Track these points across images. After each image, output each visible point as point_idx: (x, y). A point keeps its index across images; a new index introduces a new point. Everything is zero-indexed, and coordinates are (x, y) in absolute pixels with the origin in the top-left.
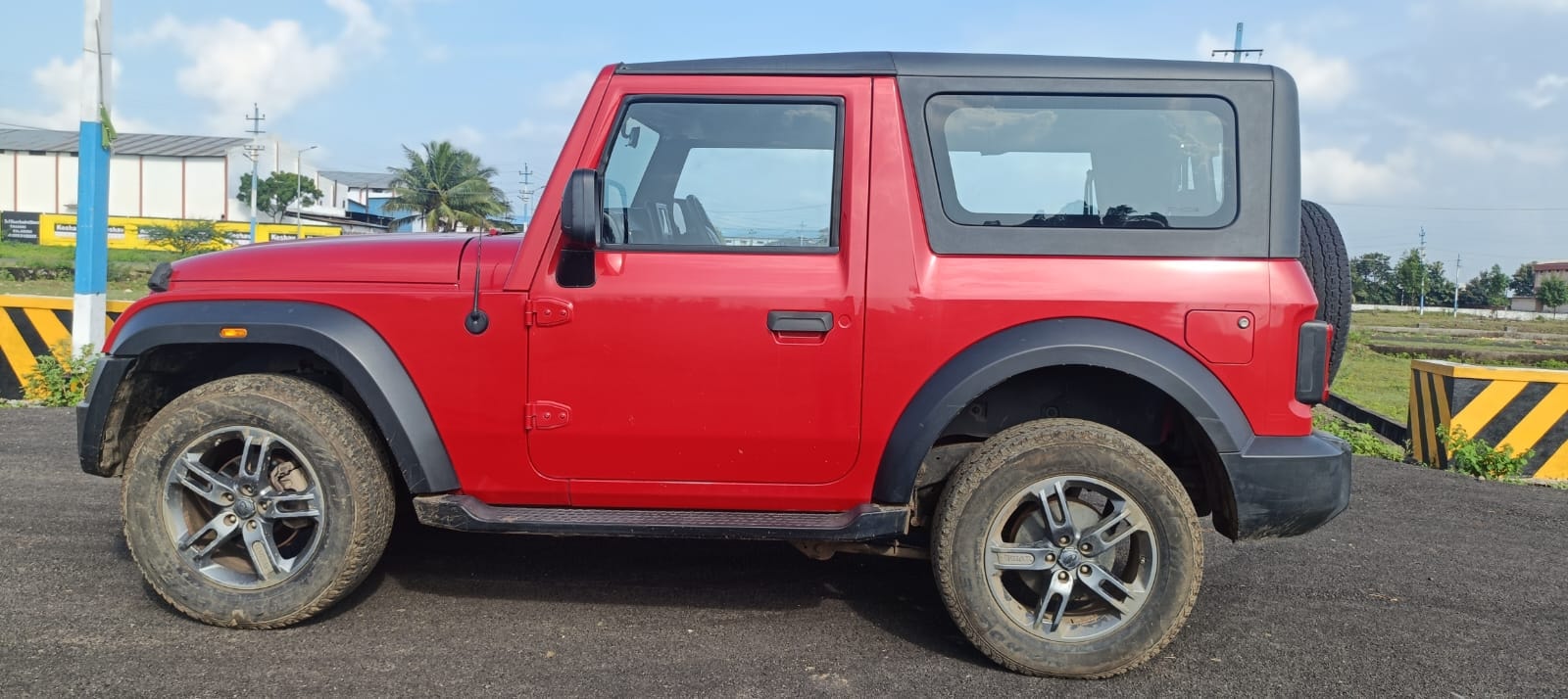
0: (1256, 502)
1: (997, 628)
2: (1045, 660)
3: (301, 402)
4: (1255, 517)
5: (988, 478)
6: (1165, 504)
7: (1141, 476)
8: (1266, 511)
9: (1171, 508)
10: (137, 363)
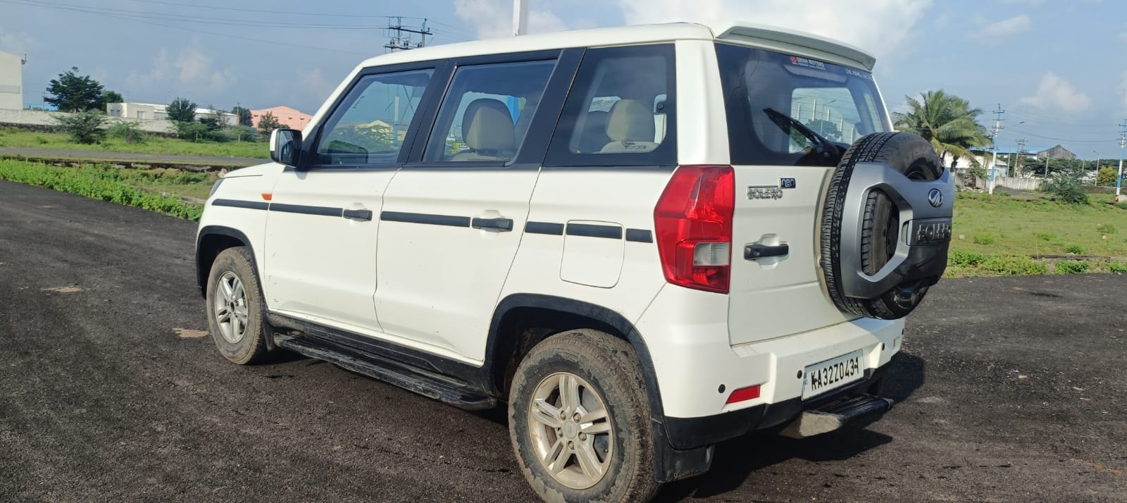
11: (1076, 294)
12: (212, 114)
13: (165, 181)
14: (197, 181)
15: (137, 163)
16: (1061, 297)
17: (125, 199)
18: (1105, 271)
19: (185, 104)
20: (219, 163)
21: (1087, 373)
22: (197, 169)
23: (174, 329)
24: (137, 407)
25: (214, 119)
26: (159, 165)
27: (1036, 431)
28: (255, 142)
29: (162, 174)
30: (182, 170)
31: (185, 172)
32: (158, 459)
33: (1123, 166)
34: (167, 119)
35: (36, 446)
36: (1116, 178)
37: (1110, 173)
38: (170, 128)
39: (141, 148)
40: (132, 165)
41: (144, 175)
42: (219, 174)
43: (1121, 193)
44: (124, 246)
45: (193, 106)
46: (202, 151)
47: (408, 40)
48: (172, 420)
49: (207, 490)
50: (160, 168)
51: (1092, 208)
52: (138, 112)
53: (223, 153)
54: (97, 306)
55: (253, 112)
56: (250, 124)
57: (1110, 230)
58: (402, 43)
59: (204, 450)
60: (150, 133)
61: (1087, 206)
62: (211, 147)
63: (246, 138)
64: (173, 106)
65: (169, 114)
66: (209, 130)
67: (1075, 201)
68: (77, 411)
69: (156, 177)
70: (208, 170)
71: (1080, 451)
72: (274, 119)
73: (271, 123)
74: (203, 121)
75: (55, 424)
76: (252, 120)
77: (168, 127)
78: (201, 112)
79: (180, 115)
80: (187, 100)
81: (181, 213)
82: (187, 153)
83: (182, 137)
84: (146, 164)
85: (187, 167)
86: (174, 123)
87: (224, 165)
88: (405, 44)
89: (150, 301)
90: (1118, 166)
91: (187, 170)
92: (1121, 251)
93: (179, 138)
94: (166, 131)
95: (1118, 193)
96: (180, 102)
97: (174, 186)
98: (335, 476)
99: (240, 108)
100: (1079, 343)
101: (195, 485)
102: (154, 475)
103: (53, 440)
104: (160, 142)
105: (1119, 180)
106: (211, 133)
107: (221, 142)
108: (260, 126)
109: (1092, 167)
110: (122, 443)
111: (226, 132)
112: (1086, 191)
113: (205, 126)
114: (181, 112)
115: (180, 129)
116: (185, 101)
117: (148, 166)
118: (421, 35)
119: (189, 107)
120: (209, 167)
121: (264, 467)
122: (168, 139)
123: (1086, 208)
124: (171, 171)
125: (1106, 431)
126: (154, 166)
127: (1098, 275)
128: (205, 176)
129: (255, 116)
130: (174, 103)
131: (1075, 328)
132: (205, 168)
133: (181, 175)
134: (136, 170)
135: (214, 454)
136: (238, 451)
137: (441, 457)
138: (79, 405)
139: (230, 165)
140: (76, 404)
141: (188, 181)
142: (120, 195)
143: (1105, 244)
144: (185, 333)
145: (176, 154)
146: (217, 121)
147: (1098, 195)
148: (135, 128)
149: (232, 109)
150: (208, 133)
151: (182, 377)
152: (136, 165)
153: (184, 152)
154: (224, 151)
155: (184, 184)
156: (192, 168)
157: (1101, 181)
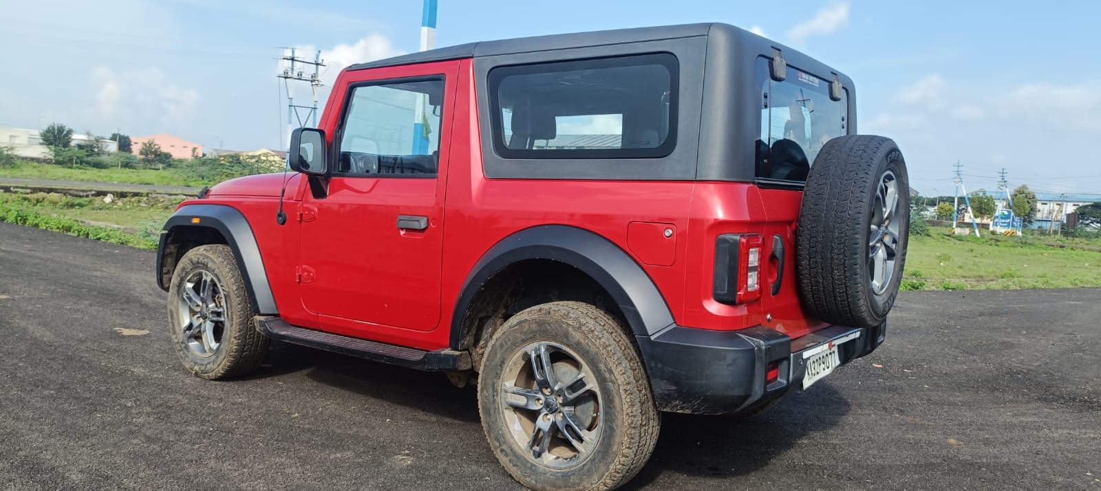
0: (665, 379)
1: (504, 447)
2: (529, 477)
3: (220, 259)
4: (666, 392)
5: (500, 337)
6: (603, 371)
7: (588, 347)
8: (674, 388)
9: (607, 375)
10: (172, 235)
11: (912, 305)
12: (89, 141)
13: (47, 206)
14: (81, 205)
15: (17, 187)
16: (900, 307)
17: (20, 220)
18: (940, 289)
19: (61, 130)
20: (104, 189)
21: (915, 360)
22: (81, 194)
23: (115, 329)
24: (103, 388)
25: (92, 145)
26: (41, 190)
27: (872, 398)
28: (136, 169)
29: (43, 199)
30: (65, 194)
31: (69, 197)
32: (136, 426)
33: (958, 202)
34: (41, 144)
35: (17, 419)
36: (953, 212)
37: (947, 208)
38: (45, 153)
39: (16, 172)
40: (12, 189)
41: (25, 199)
42: (105, 200)
43: (957, 226)
44: (38, 261)
45: (70, 132)
46: (83, 177)
47: (301, 70)
48: (138, 397)
49: (188, 446)
50: (42, 193)
51: (932, 239)
52: (11, 136)
53: (105, 179)
54: (31, 310)
55: (133, 140)
56: (130, 151)
57: (945, 258)
58: (295, 75)
59: (176, 418)
60: (24, 159)
61: (929, 237)
62: (92, 173)
63: (126, 165)
64: (48, 131)
65: (44, 140)
66: (88, 156)
67: (918, 233)
68: (46, 392)
69: (38, 201)
70: (92, 195)
71: (904, 411)
72: (156, 147)
73: (153, 150)
74: (80, 147)
75: (29, 402)
76: (131, 147)
77: (43, 153)
78: (78, 138)
79: (55, 140)
80: (64, 125)
81: (81, 234)
82: (67, 178)
83: (58, 163)
84: (26, 188)
85: (71, 192)
86: (49, 148)
87: (110, 190)
88: (298, 75)
89: (82, 307)
90: (954, 202)
91: (71, 195)
92: (956, 275)
93: (55, 163)
94: (41, 156)
95: (954, 226)
96: (56, 127)
97: (57, 210)
98: (299, 435)
99: (120, 135)
100: (911, 340)
101: (176, 443)
102: (136, 438)
103: (32, 414)
104: (35, 167)
105: (955, 215)
106: (90, 159)
107: (101, 168)
108: (141, 153)
109: (932, 203)
110: (99, 415)
111: (104, 158)
112: (927, 224)
113: (83, 153)
114: (56, 137)
115: (56, 155)
116: (61, 127)
117: (29, 191)
118: (315, 66)
119: (65, 132)
120: (94, 192)
121: (234, 430)
122: (44, 164)
123: (928, 239)
124: (53, 196)
125: (925, 397)
126: (35, 190)
127: (933, 291)
128: (90, 202)
129: (135, 143)
130: (49, 128)
131: (910, 329)
132: (89, 193)
133: (64, 199)
134: (17, 195)
135: (186, 421)
136: (207, 419)
137: (388, 420)
138: (46, 387)
139: (116, 190)
140: (43, 387)
141: (72, 206)
142: (15, 216)
143: (942, 270)
144: (126, 332)
145: (55, 179)
146: (95, 147)
147: (938, 228)
148: (9, 153)
149: (110, 136)
150: (86, 159)
151: (137, 366)
152: (15, 189)
153: (64, 177)
154: (106, 177)
155: (67, 209)
156: (75, 193)
157: (940, 215)
